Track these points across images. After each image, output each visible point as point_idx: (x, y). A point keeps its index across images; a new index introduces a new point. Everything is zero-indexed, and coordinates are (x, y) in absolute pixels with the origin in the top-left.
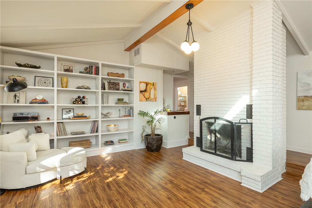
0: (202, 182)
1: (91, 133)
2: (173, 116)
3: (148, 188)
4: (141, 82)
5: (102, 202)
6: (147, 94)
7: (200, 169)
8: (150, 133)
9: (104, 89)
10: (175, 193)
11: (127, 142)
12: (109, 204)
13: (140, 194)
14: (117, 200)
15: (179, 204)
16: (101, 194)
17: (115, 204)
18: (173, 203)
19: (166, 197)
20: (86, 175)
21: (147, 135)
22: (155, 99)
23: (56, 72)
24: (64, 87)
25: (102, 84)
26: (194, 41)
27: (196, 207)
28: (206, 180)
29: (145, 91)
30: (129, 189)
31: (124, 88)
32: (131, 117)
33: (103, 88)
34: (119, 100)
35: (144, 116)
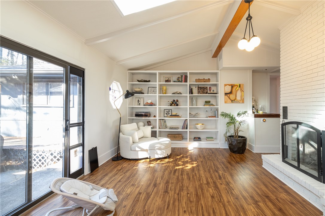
0: (262, 195)
1: (182, 129)
2: (262, 119)
3: (202, 182)
4: (225, 85)
5: (162, 181)
6: (232, 97)
7: (274, 182)
8: (233, 135)
9: (192, 94)
10: (222, 194)
11: (213, 140)
12: (165, 184)
13: (192, 184)
14: (172, 183)
15: (218, 205)
16: (166, 176)
17: (169, 186)
18: (212, 201)
19: (211, 194)
20: (167, 160)
21: (230, 136)
22: (242, 101)
23: (157, 83)
24: (164, 93)
25: (190, 89)
26: (254, 36)
27: (232, 214)
28: (270, 195)
29: (231, 93)
30: (187, 178)
31: (210, 91)
32: (216, 118)
33: (191, 92)
34: (206, 102)
35: (225, 117)
